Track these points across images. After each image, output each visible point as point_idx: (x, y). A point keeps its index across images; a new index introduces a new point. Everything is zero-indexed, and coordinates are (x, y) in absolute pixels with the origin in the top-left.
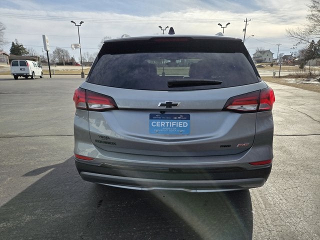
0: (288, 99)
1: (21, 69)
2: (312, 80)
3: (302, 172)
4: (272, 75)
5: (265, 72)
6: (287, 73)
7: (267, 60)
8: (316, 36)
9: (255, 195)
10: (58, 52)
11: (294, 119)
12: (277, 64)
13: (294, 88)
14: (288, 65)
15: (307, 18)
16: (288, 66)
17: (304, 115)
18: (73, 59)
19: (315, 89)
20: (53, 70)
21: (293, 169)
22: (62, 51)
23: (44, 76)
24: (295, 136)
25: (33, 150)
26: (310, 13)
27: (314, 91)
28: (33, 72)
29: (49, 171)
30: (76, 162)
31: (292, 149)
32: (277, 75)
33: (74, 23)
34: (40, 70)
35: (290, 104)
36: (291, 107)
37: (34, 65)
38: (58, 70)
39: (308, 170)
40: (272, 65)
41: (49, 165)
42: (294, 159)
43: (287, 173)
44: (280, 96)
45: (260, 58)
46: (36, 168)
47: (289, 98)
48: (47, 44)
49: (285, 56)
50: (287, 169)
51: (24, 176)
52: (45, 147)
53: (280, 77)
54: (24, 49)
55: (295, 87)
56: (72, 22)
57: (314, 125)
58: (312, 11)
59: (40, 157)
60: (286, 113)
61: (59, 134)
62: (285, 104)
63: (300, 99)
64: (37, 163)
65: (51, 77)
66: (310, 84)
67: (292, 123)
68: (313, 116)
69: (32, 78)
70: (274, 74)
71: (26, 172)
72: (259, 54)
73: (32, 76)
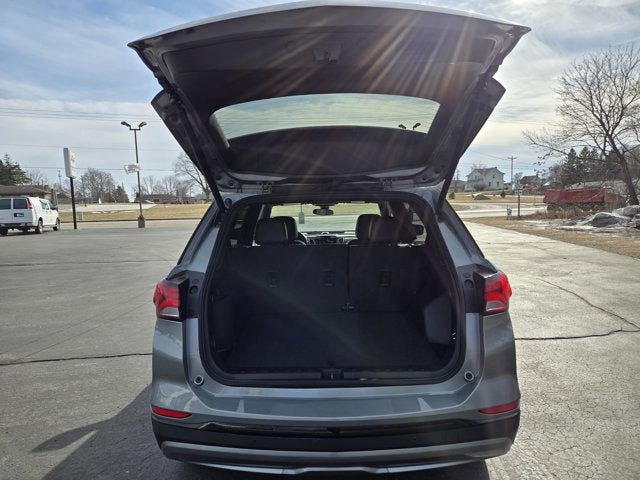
0: (540, 262)
1: (15, 215)
2: (580, 223)
3: (578, 414)
4: (506, 214)
5: (491, 208)
6: (532, 210)
7: (494, 185)
8: (576, 143)
9: (496, 469)
10: (92, 176)
11: (554, 305)
12: (513, 193)
13: (549, 240)
14: (532, 194)
15: (557, 111)
16: (533, 197)
17: (571, 296)
18: (120, 190)
19: (588, 242)
20: (80, 213)
21: (561, 408)
22: (100, 176)
23: (62, 226)
24: (559, 341)
25: (49, 392)
26: (562, 103)
27: (586, 245)
28: (41, 219)
29: (87, 437)
30: (154, 422)
31: (556, 366)
32: (515, 213)
33: (128, 125)
34: (55, 214)
35: (543, 274)
36: (546, 279)
37: (44, 205)
38: (90, 213)
39: (589, 409)
40: (503, 195)
41: (85, 425)
42: (562, 389)
43: (551, 418)
44: (524, 258)
45: (480, 183)
46: (59, 433)
47: (540, 260)
48: (72, 164)
49: (525, 177)
50: (551, 410)
51: (34, 451)
52: (74, 383)
53: (520, 218)
54: (22, 173)
55: (549, 237)
56: (124, 123)
57: (593, 316)
58: (564, 100)
59: (64, 408)
60: (537, 292)
61: (101, 354)
62: (534, 274)
63: (561, 262)
64: (60, 422)
65: (75, 227)
66: (576, 230)
67: (552, 313)
68: (588, 297)
69: (37, 232)
70: (510, 212)
71: (40, 443)
72: (478, 174)
73: (37, 228)
